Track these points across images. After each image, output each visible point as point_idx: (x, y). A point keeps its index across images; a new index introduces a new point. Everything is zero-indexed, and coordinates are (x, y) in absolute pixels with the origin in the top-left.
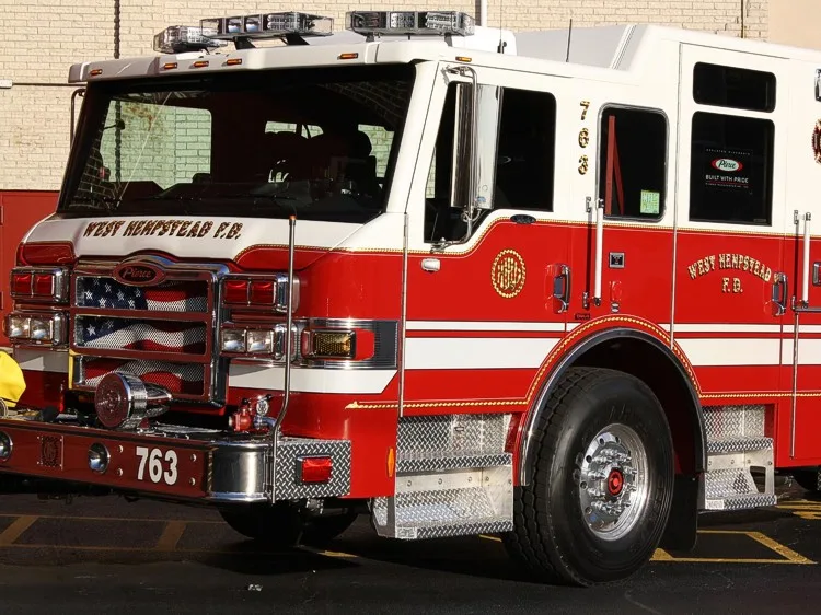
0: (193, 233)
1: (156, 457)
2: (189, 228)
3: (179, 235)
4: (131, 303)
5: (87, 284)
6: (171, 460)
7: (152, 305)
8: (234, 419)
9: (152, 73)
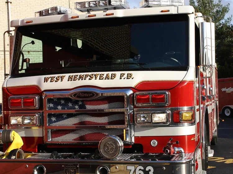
0: (107, 78)
1: (140, 170)
2: (104, 76)
3: (100, 79)
4: (77, 107)
5: (50, 101)
6: (150, 170)
7: (89, 107)
8: (170, 149)
9: (63, 20)
